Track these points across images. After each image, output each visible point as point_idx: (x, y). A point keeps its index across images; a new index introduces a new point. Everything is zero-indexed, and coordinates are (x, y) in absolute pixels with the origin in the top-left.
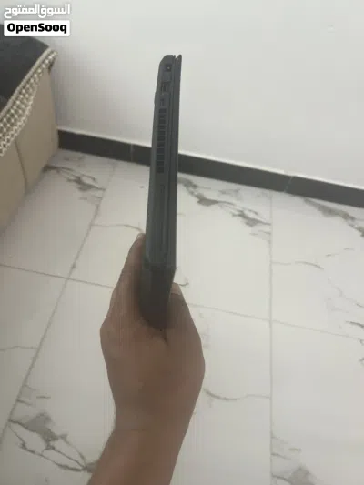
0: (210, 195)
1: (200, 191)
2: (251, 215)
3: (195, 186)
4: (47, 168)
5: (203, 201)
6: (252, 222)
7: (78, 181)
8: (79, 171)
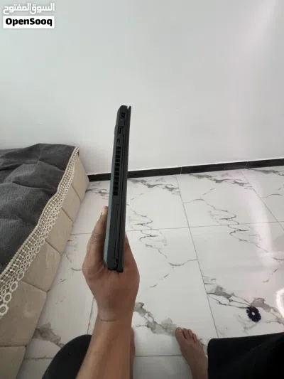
0: (152, 183)
1: (148, 183)
2: (170, 187)
3: (145, 181)
4: (87, 191)
5: (150, 186)
6: (171, 189)
7: (100, 192)
8: (99, 189)
